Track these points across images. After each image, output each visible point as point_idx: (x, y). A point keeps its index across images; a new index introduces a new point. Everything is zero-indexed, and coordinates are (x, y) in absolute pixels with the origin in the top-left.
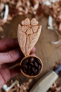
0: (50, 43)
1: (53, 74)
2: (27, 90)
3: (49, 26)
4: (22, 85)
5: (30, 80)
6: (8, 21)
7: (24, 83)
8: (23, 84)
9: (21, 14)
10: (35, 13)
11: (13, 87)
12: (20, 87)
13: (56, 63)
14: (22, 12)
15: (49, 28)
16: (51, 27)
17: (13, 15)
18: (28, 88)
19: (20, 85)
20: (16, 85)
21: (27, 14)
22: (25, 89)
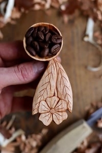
0: (86, 67)
1: (84, 127)
2: (37, 146)
3: (88, 36)
4: (29, 137)
5: (44, 131)
6: (12, 19)
7: (34, 135)
8: (31, 137)
9: (37, 7)
10: (63, 8)
11: (15, 141)
12: (27, 142)
13: (92, 105)
14: (39, 4)
15: (86, 39)
16: (90, 38)
17: (23, 10)
18: (40, 144)
19: (27, 138)
20: (20, 136)
21: (48, 9)
22: (34, 144)
